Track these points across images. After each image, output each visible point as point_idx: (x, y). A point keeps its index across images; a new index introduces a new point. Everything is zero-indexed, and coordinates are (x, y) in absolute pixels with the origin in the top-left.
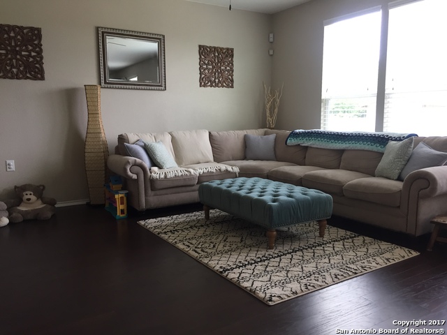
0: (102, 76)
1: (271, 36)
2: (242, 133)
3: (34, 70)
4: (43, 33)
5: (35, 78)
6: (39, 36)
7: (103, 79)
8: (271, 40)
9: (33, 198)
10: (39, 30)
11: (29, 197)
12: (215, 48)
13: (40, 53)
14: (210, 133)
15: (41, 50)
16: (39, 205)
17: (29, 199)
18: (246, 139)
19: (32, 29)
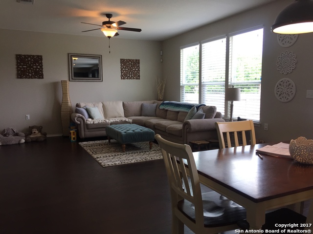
0: (71, 76)
1: (161, 52)
2: (141, 103)
3: (39, 75)
4: (43, 58)
5: (39, 78)
6: (41, 59)
7: (71, 77)
8: (161, 54)
9: (37, 132)
10: (41, 56)
11: (35, 131)
12: (129, 60)
13: (41, 67)
14: (123, 103)
15: (42, 65)
16: (39, 135)
17: (35, 132)
18: (142, 106)
19: (38, 56)
